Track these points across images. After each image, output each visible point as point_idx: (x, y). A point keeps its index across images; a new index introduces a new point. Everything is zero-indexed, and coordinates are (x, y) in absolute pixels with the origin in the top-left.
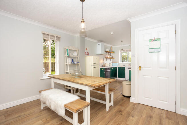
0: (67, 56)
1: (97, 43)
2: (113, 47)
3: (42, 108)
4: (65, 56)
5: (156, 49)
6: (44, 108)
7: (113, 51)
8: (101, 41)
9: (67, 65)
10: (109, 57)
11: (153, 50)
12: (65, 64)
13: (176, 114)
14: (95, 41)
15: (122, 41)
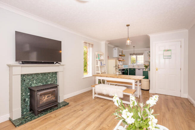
0: (98, 59)
1: (114, 48)
2: (124, 51)
3: (93, 98)
4: (96, 59)
5: (168, 57)
6: (95, 97)
7: (124, 55)
8: (117, 46)
9: (98, 67)
10: (121, 59)
11: (166, 57)
12: (96, 66)
13: (181, 98)
14: (113, 46)
15: (134, 47)
